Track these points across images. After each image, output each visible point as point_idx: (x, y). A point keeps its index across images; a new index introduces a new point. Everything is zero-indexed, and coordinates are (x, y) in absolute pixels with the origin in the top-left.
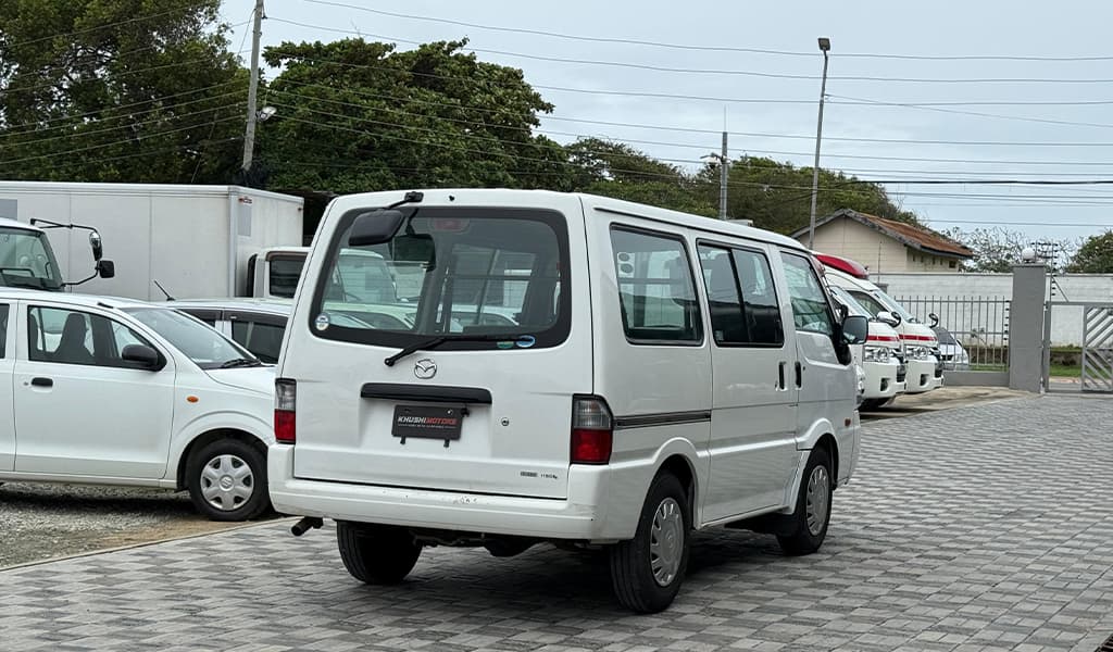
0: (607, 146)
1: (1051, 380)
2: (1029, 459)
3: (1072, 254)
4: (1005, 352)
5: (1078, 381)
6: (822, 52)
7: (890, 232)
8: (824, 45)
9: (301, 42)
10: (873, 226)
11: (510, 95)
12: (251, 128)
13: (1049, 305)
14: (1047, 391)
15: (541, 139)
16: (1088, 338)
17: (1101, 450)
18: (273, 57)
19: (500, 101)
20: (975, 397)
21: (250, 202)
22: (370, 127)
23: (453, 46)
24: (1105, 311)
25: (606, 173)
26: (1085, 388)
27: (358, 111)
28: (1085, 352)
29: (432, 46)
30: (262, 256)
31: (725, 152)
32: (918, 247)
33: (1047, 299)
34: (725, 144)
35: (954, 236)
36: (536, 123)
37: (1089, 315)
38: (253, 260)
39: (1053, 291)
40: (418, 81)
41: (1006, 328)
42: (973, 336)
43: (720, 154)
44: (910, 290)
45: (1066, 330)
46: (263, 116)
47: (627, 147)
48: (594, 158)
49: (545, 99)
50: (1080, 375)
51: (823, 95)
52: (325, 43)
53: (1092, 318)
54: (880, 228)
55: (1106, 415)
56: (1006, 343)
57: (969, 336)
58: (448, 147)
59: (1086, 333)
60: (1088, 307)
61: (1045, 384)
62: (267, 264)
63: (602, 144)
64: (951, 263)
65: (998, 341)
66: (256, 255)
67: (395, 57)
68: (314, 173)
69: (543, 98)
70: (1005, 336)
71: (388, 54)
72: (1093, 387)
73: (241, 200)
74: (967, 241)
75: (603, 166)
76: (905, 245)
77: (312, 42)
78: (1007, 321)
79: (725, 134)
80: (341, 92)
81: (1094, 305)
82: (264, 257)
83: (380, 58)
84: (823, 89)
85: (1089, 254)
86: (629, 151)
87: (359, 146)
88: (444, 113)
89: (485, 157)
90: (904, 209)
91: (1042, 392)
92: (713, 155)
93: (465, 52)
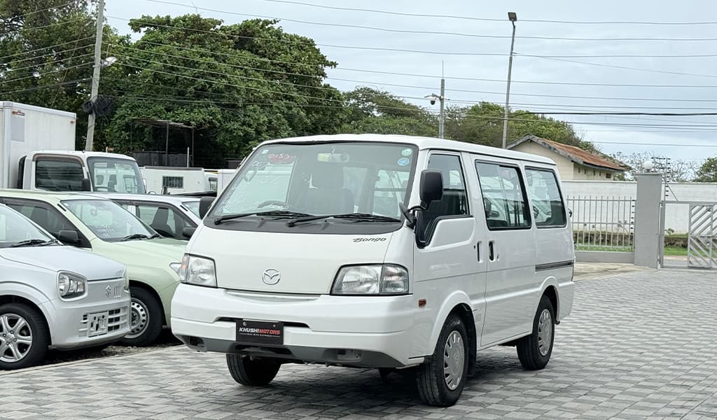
0: (376, 93)
1: (665, 258)
2: (613, 328)
3: (696, 170)
4: (632, 238)
5: (685, 259)
6: (511, 22)
7: (561, 152)
8: (513, 17)
9: (156, 16)
10: (550, 148)
11: (305, 55)
12: (97, 72)
13: (663, 203)
14: (662, 267)
15: (327, 86)
16: (693, 227)
17: (678, 319)
18: (136, 25)
19: (297, 59)
20: (606, 271)
21: (23, 115)
22: (203, 76)
23: (266, 23)
24: (705, 208)
25: (375, 112)
26: (691, 265)
27: (194, 64)
28: (689, 238)
29: (252, 21)
30: (29, 158)
31: (443, 93)
32: (582, 163)
33: (662, 199)
34: (443, 87)
35: (618, 158)
36: (324, 75)
37: (693, 211)
38: (23, 161)
39: (667, 193)
40: (240, 45)
41: (632, 220)
42: (619, 226)
43: (439, 95)
44: (574, 192)
45: (677, 221)
46: (106, 63)
47: (390, 94)
48: (367, 101)
49: (329, 59)
50: (686, 255)
51: (511, 53)
52: (173, 17)
53: (695, 213)
54: (555, 149)
55: (696, 287)
56: (632, 231)
57: (616, 225)
58: (258, 90)
59: (691, 224)
60: (693, 205)
61: (660, 261)
62: (34, 163)
63: (372, 91)
64: (607, 174)
65: (627, 230)
66: (25, 157)
67: (223, 29)
68: (161, 107)
69: (327, 59)
70: (632, 226)
71: (218, 27)
72: (696, 264)
73: (14, 113)
74: (627, 161)
75: (373, 107)
76: (572, 161)
77: (163, 15)
78: (633, 215)
79: (443, 81)
80: (183, 52)
81: (697, 204)
82: (31, 158)
83: (212, 29)
84: (512, 49)
85: (708, 171)
86: (391, 97)
87: (195, 89)
88: (258, 67)
89: (286, 97)
90: (585, 139)
91: (659, 266)
92: (433, 95)
93: (276, 26)
